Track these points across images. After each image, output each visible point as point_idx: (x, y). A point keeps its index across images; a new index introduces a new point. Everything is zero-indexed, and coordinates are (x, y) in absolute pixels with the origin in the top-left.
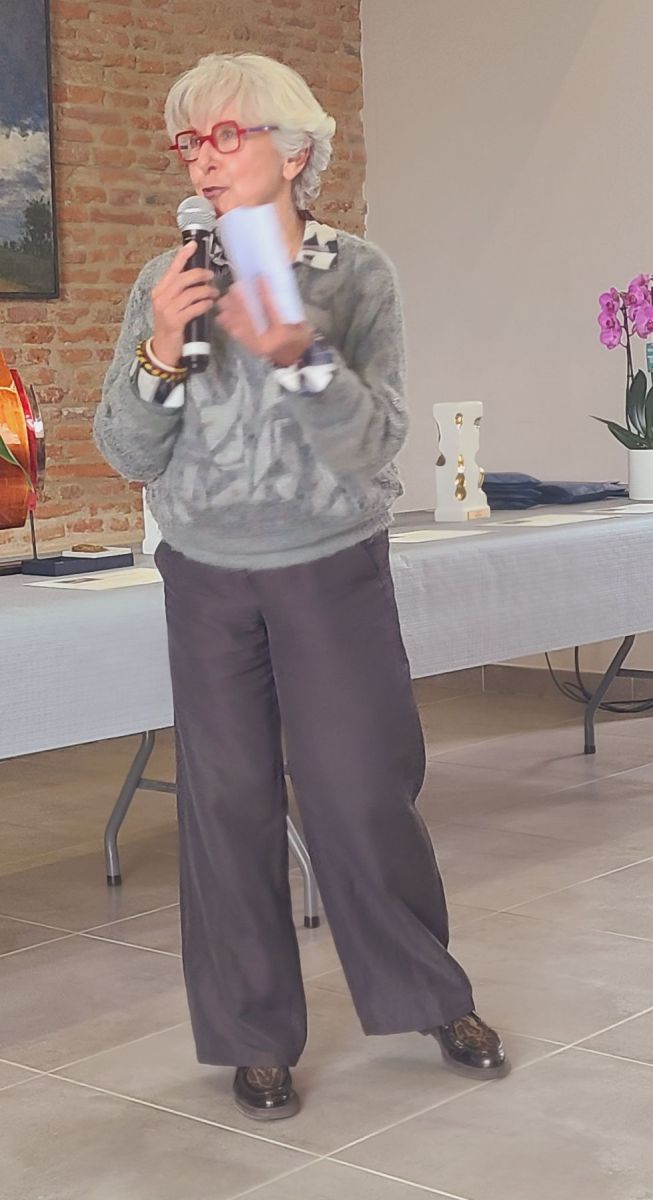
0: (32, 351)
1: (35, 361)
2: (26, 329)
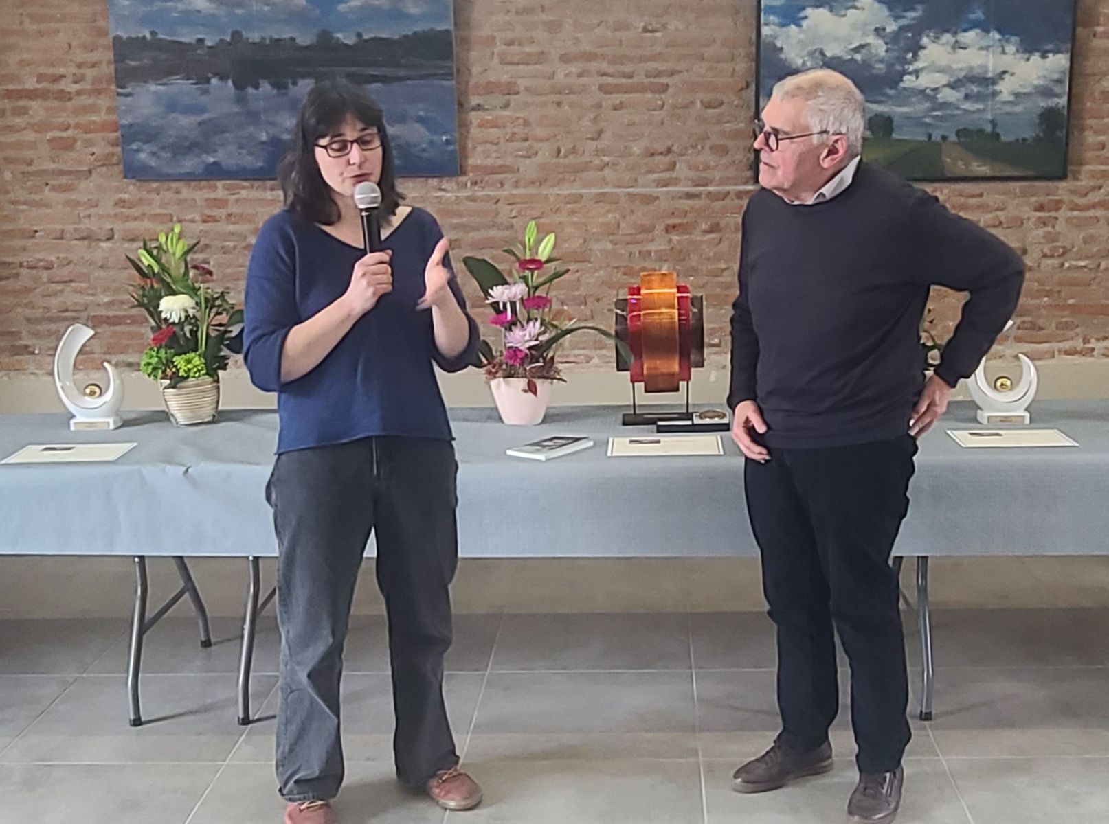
0: (1039, 218)
1: (1042, 225)
2: (1036, 201)
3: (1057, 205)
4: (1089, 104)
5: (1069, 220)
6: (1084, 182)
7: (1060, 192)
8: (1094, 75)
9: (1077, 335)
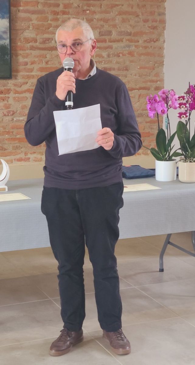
1: (2, 101)
3: (8, 91)
4: (19, 44)
5: (14, 98)
6: (20, 80)
7: (9, 84)
8: (21, 30)
9: (22, 152)
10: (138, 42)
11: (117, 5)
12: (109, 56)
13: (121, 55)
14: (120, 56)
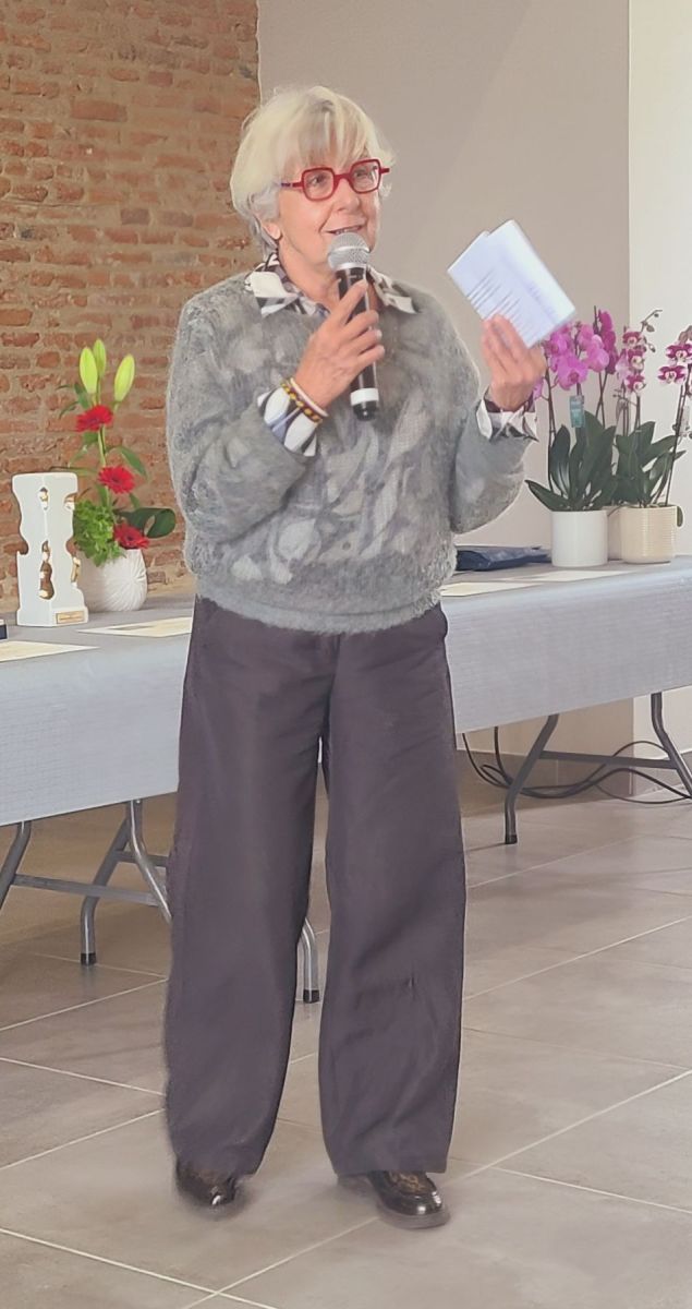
10: (207, 245)
11: (154, 137)
12: (144, 283)
13: (170, 281)
14: (167, 284)
